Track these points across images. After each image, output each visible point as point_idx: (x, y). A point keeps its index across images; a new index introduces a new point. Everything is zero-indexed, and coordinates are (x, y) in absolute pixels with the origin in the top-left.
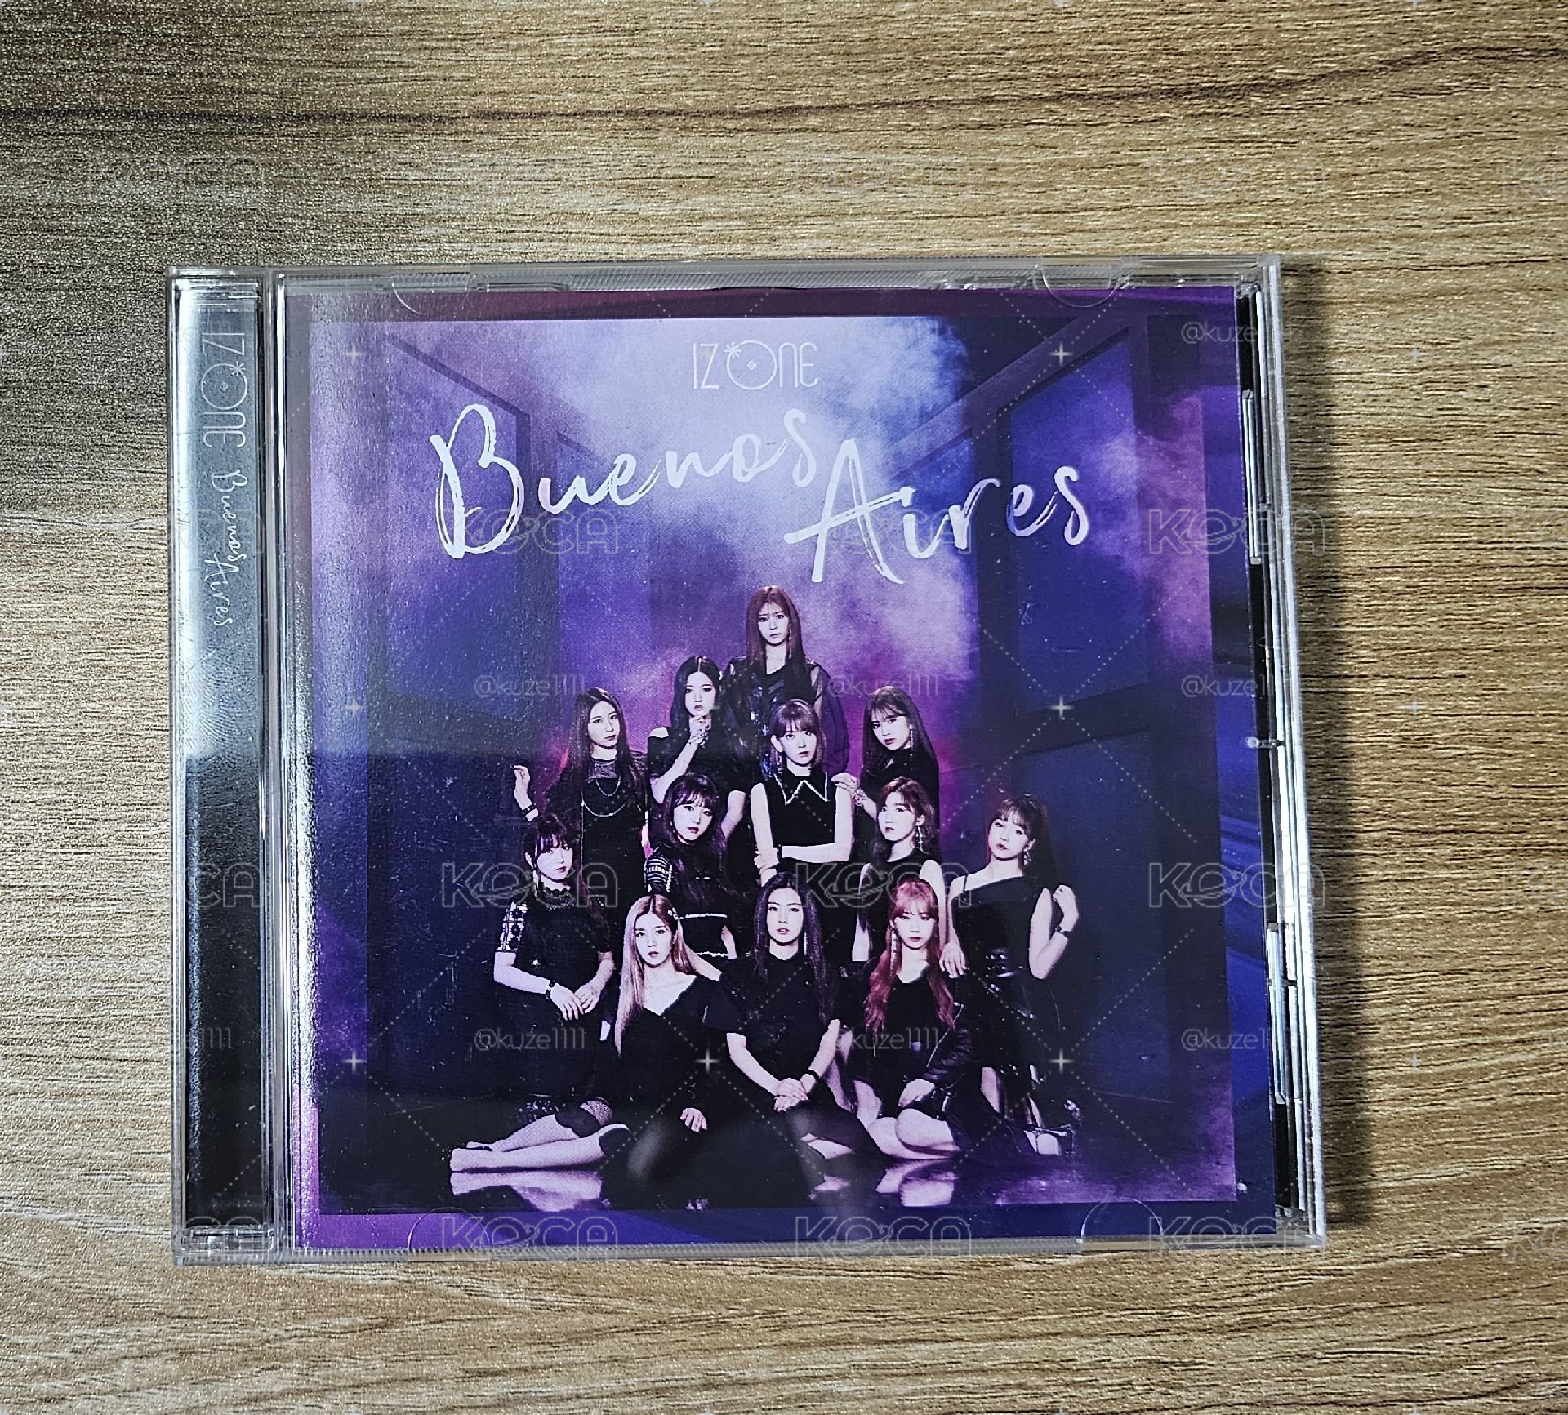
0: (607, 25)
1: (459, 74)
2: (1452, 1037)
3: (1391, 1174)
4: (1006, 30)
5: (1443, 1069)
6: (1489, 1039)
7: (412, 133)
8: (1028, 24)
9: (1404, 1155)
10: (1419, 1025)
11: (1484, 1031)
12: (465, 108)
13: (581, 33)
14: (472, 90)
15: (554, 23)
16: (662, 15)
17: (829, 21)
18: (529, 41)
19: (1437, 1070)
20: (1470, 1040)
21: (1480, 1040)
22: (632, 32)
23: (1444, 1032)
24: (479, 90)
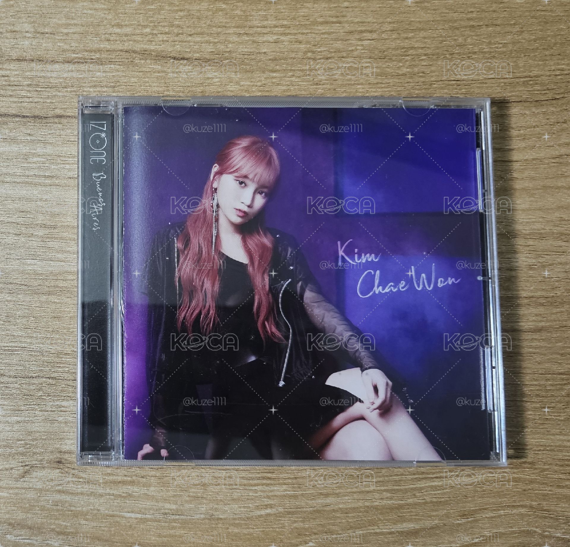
0: (105, 84)
1: (49, 101)
2: (410, 475)
3: (385, 527)
4: (254, 90)
5: (407, 487)
6: (424, 476)
7: (30, 122)
8: (262, 87)
9: (390, 519)
10: (398, 470)
11: (423, 473)
12: (51, 113)
13: (95, 86)
14: (54, 107)
15: (85, 83)
16: (125, 81)
17: (187, 84)
18: (75, 89)
19: (404, 487)
20: (417, 476)
21: (421, 476)
22: (114, 87)
23: (408, 473)
24: (56, 107)
